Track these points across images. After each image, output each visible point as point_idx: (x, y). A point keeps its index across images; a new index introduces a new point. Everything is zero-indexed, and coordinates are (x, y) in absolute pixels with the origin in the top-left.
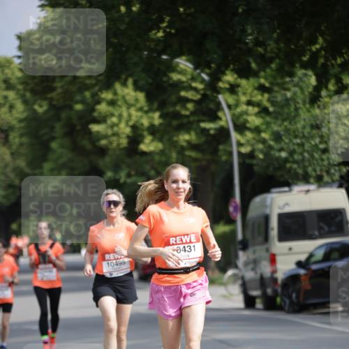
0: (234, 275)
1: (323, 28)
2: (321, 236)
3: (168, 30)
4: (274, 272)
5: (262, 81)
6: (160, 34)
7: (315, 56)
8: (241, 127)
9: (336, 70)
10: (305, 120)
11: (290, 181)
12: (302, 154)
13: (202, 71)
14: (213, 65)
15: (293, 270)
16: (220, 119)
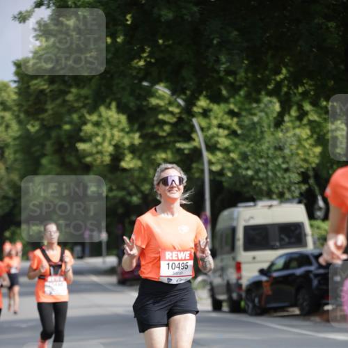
0: (204, 281)
1: (286, 60)
2: (282, 247)
3: (148, 60)
4: (239, 278)
5: (232, 106)
6: (142, 63)
7: (279, 85)
8: (212, 148)
9: (297, 98)
10: (269, 142)
11: (255, 197)
12: (266, 172)
13: (178, 97)
14: (188, 92)
15: (257, 277)
16: (194, 140)
